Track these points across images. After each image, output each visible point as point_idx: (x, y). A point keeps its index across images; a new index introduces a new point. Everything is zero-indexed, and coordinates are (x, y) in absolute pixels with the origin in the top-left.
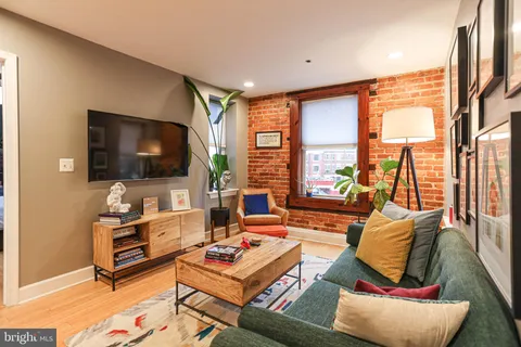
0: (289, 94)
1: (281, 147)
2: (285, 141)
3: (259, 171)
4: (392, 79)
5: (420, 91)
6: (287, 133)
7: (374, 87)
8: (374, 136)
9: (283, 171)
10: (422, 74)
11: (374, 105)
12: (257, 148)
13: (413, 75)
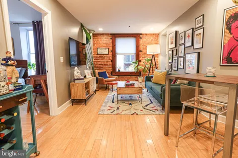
0: (111, 34)
1: (108, 54)
2: (110, 52)
3: (98, 63)
4: (146, 34)
5: (153, 39)
6: (111, 49)
7: (141, 36)
8: (141, 51)
9: (110, 63)
10: (154, 34)
11: (141, 42)
12: (98, 54)
13: (152, 34)
